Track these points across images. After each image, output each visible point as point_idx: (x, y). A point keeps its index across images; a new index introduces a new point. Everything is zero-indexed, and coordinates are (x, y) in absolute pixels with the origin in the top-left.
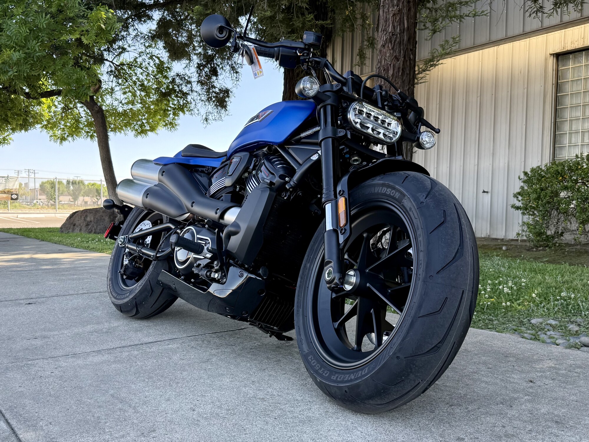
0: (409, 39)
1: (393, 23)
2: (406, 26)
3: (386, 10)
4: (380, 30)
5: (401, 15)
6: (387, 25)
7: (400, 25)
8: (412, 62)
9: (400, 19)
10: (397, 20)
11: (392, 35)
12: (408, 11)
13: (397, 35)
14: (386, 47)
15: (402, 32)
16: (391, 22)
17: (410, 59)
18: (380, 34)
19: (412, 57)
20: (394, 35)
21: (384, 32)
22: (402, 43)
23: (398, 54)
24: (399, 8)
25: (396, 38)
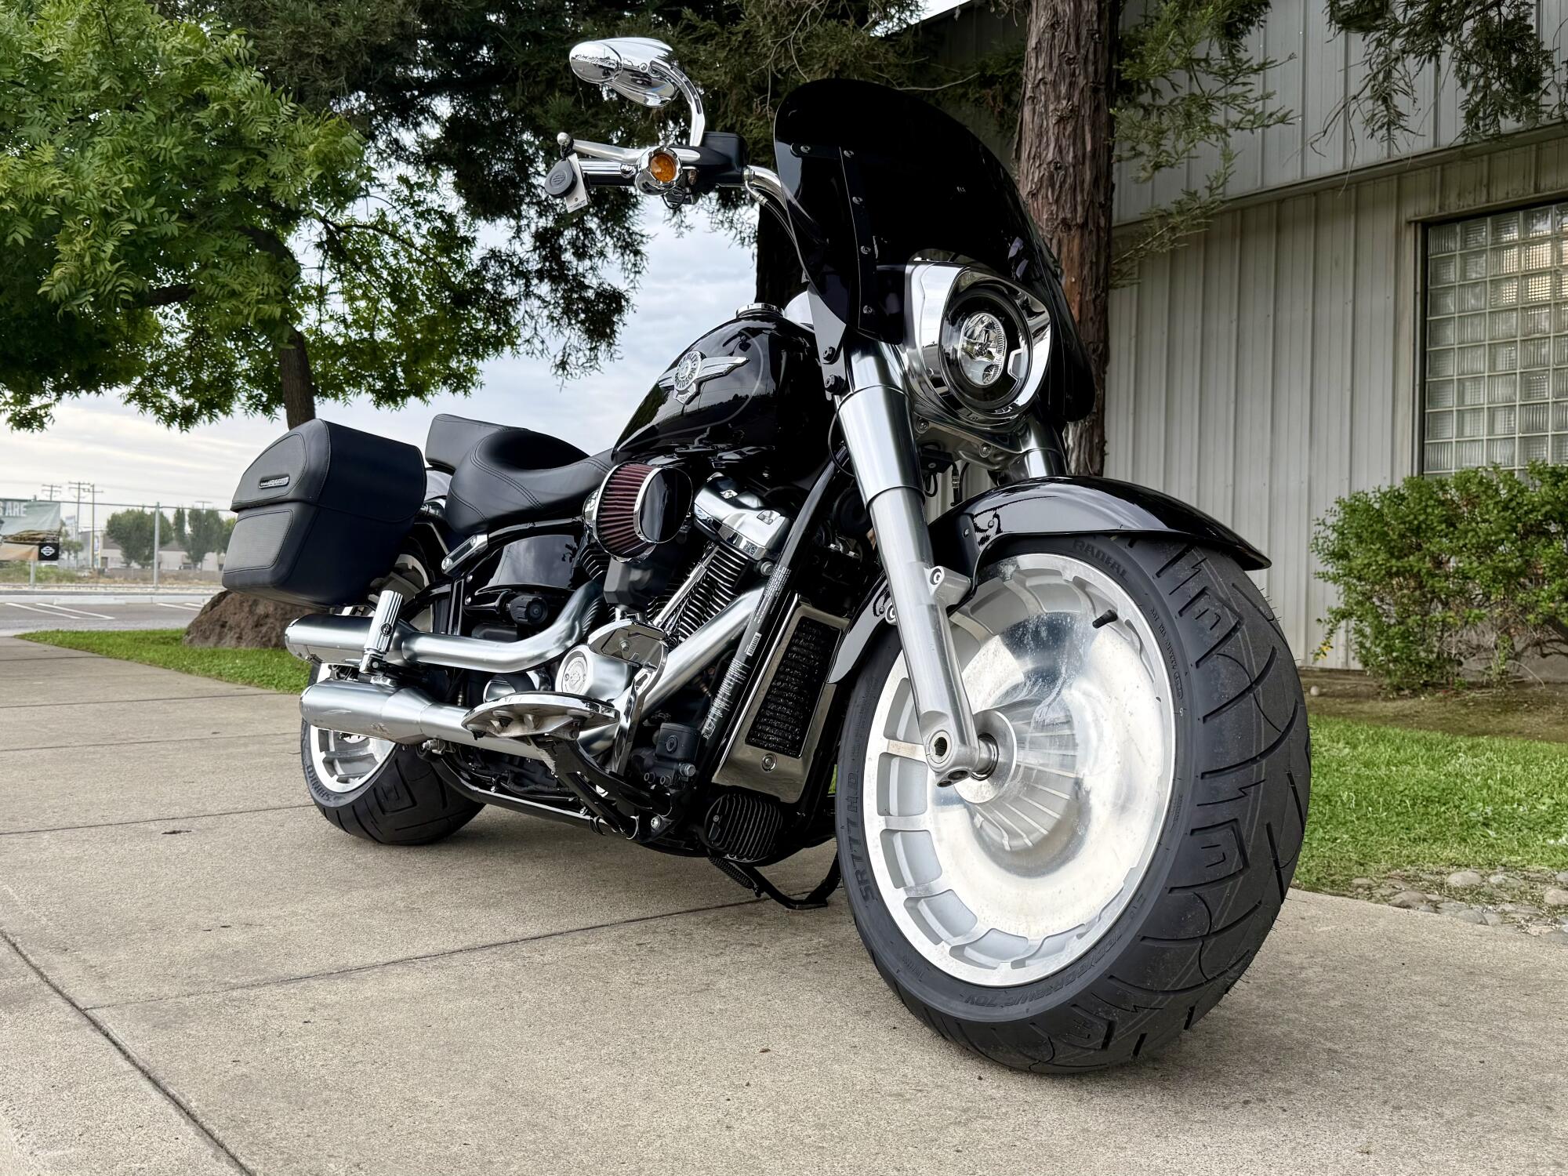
0: (1096, 182)
1: (1057, 140)
2: (1089, 148)
3: (1040, 108)
4: (1024, 155)
5: (1077, 122)
6: (1043, 145)
7: (1074, 144)
8: (1102, 234)
9: (1075, 130)
10: (1067, 134)
11: (1056, 168)
12: (1094, 112)
13: (1066, 169)
14: (1040, 197)
15: (1078, 162)
16: (1053, 139)
17: (1098, 227)
18: (1024, 164)
19: (1102, 222)
20: (1060, 168)
21: (1034, 161)
22: (1078, 189)
23: (1069, 216)
24: (1072, 104)
25: (1065, 176)
